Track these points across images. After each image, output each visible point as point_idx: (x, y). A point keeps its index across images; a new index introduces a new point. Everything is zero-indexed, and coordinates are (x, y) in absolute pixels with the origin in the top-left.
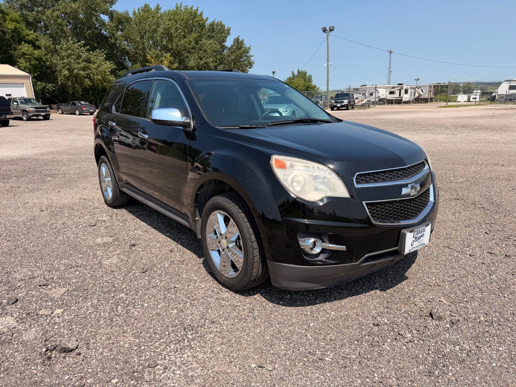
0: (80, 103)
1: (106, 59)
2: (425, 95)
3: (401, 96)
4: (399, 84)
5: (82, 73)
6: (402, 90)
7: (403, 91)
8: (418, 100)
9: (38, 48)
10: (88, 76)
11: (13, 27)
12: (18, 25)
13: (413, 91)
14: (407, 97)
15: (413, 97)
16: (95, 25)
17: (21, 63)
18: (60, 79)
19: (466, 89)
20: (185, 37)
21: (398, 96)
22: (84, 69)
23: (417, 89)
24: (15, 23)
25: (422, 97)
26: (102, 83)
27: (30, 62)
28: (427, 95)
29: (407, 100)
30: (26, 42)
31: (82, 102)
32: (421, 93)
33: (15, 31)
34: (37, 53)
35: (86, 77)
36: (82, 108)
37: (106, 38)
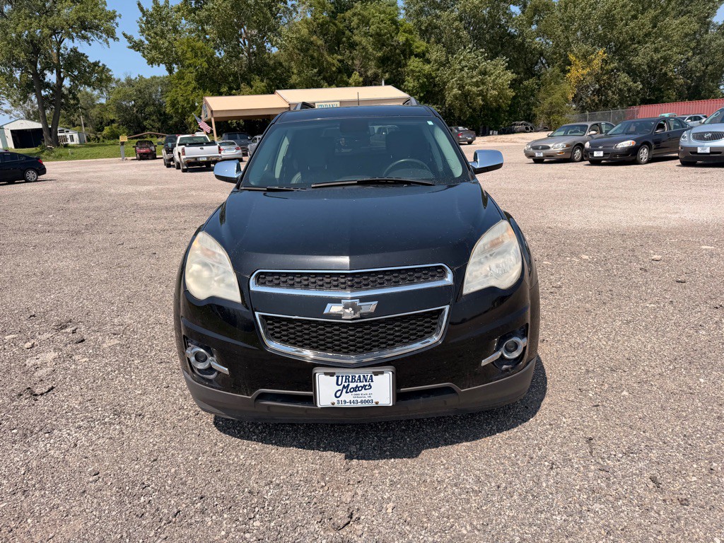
0: (458, 130)
1: (507, 68)
5: (475, 89)
9: (428, 62)
10: (481, 94)
11: (404, 39)
12: (410, 36)
16: (500, 20)
17: (409, 82)
18: (449, 99)
20: (635, 17)
22: (477, 84)
24: (407, 35)
26: (496, 101)
27: (418, 81)
30: (416, 56)
31: (461, 128)
33: (408, 43)
34: (427, 67)
35: (478, 95)
36: (459, 135)
37: (513, 37)
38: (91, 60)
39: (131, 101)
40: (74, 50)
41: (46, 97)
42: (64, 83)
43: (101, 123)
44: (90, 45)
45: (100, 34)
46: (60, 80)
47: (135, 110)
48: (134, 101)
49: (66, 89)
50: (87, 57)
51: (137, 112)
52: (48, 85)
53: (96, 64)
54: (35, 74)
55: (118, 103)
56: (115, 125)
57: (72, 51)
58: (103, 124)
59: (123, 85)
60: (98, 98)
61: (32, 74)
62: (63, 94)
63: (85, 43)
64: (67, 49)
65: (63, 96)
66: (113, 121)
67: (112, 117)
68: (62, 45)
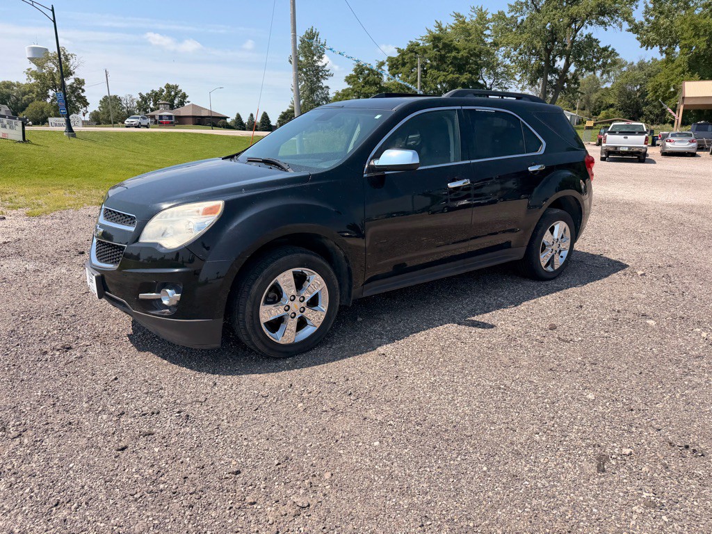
38: (602, 45)
39: (636, 86)
40: (589, 37)
41: (551, 82)
42: (570, 68)
43: (600, 107)
44: (606, 30)
45: (616, 18)
46: (568, 65)
47: (638, 94)
48: (640, 85)
49: (571, 74)
50: (599, 42)
51: (640, 96)
52: (555, 71)
53: (605, 49)
54: (547, 61)
55: (623, 87)
56: (612, 109)
57: (586, 37)
58: (602, 107)
59: (634, 69)
60: (605, 83)
61: (544, 61)
62: (567, 78)
63: (601, 28)
64: (582, 36)
65: (567, 81)
66: (612, 106)
67: (611, 101)
68: (578, 33)
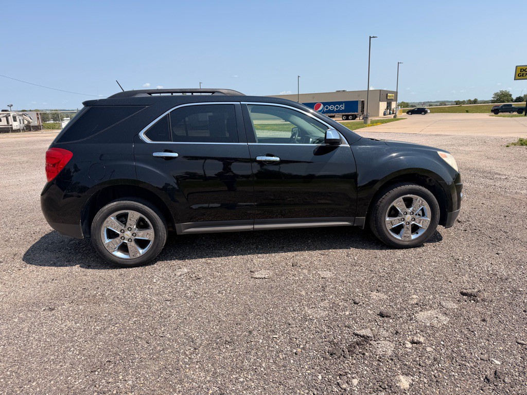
2: (35, 123)
3: (10, 124)
4: (3, 111)
6: (9, 117)
7: (11, 119)
8: (28, 128)
13: (20, 118)
14: (17, 124)
15: (22, 125)
19: (55, 116)
21: (6, 124)
23: (24, 116)
25: (31, 125)
28: (36, 122)
29: (18, 128)
32: (31, 121)
